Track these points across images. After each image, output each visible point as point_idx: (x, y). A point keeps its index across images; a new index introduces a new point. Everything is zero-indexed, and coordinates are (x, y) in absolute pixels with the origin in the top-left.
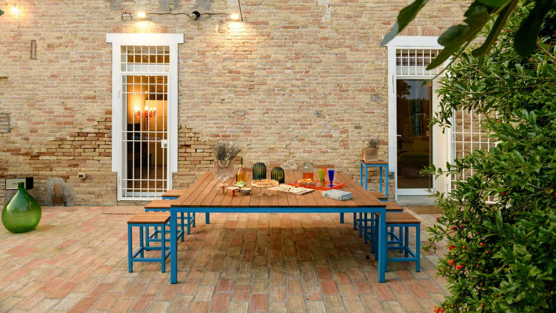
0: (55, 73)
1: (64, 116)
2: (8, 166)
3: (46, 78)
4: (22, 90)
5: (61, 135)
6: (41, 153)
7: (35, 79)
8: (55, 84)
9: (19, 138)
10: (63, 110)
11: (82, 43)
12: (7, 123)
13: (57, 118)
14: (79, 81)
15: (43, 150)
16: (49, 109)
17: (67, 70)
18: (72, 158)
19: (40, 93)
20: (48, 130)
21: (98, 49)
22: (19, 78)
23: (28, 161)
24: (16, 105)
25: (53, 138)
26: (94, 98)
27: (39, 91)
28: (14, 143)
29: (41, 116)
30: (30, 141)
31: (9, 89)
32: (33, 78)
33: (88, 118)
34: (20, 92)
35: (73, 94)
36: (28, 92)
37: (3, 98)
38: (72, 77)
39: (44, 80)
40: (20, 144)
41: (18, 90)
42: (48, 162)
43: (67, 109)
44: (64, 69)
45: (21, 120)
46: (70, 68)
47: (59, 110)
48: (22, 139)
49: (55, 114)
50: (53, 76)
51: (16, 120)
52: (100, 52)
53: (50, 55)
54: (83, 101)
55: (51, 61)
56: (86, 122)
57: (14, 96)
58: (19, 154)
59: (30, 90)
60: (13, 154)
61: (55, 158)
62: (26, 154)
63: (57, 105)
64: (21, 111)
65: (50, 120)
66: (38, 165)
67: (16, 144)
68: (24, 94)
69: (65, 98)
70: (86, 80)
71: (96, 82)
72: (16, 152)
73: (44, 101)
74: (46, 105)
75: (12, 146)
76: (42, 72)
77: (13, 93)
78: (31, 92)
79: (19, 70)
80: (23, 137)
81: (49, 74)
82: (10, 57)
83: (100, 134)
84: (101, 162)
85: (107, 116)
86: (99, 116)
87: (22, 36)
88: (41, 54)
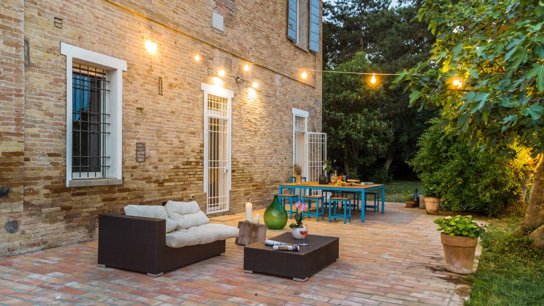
0: (173, 110)
1: (179, 148)
2: (144, 194)
3: (168, 113)
4: (154, 122)
5: (177, 164)
6: (165, 180)
7: (161, 113)
8: (173, 120)
9: (151, 166)
10: (178, 143)
11: (188, 87)
12: (143, 153)
13: (175, 149)
14: (187, 119)
15: (167, 178)
16: (171, 141)
17: (180, 108)
18: (182, 183)
19: (165, 126)
20: (169, 159)
21: (197, 94)
22: (151, 111)
23: (157, 188)
24: (149, 136)
25: (172, 167)
26: (194, 133)
27: (164, 124)
28: (147, 171)
29: (166, 147)
30: (158, 169)
31: (144, 120)
32: (160, 112)
33: (191, 149)
34: (152, 124)
35: (184, 129)
36: (156, 124)
37: (141, 129)
38: (183, 115)
39: (166, 115)
40: (152, 173)
41: (151, 122)
42: (169, 187)
43: (180, 142)
44: (179, 107)
45: (153, 150)
46: (182, 107)
47: (176, 142)
48: (153, 167)
49: (174, 145)
50: (173, 112)
51: (150, 150)
52: (197, 96)
53: (170, 93)
54: (189, 135)
55: (171, 99)
56: (191, 153)
57: (148, 127)
58: (151, 182)
59: (158, 123)
60: (147, 182)
61: (173, 184)
62: (156, 181)
63: (175, 137)
64: (153, 142)
65: (171, 150)
66: (163, 191)
67: (149, 173)
68: (155, 126)
69: (180, 132)
70: (191, 118)
71: (195, 121)
72: (148, 180)
73: (167, 134)
74: (168, 138)
75: (146, 175)
76: (166, 107)
77: (147, 124)
78: (159, 125)
79: (151, 103)
80: (154, 165)
81: (169, 109)
82: (145, 90)
83: (197, 163)
84: (198, 185)
85: (201, 149)
86: (198, 149)
87: (153, 71)
88: (165, 91)
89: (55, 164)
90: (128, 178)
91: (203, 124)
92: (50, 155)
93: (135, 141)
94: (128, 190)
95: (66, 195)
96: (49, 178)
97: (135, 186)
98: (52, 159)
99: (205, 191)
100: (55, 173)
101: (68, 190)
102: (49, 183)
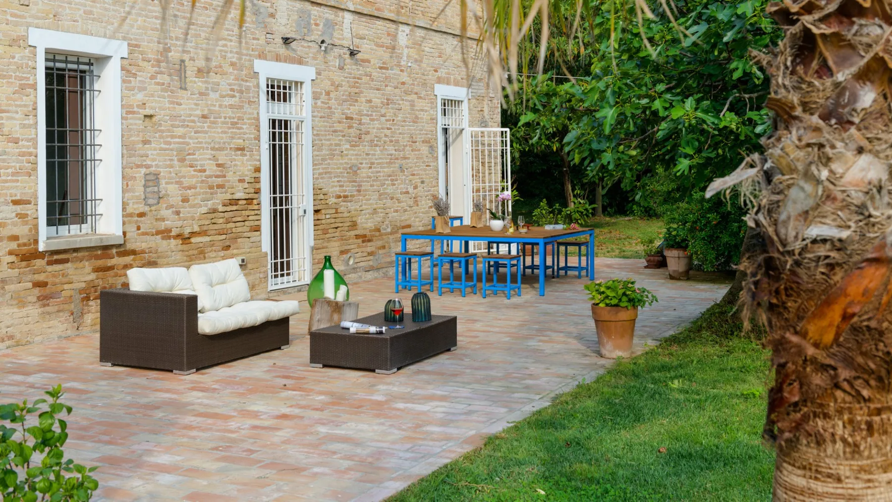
0: (206, 112)
1: (217, 176)
2: (158, 257)
3: (196, 119)
4: (172, 137)
5: (213, 204)
6: (192, 233)
7: (184, 121)
8: (206, 129)
9: (170, 211)
10: (215, 168)
11: (231, 70)
12: (156, 189)
13: (209, 179)
14: (230, 125)
15: (196, 229)
16: (202, 165)
17: (217, 108)
18: (224, 237)
19: (191, 141)
20: (200, 197)
21: (247, 81)
22: (168, 118)
23: (180, 247)
24: (165, 160)
25: (204, 210)
26: (242, 149)
27: (190, 138)
28: (163, 220)
29: (193, 177)
30: (181, 215)
31: (157, 135)
32: (183, 118)
33: (238, 178)
34: (169, 139)
35: (224, 143)
36: (177, 140)
37: (151, 150)
38: (223, 119)
39: (193, 121)
40: (172, 222)
41: (167, 137)
42: (201, 245)
43: (218, 165)
44: (215, 106)
45: (172, 183)
46: (220, 106)
47: (211, 168)
48: (173, 212)
49: (207, 173)
50: (204, 117)
51: (167, 183)
52: (248, 84)
53: (200, 84)
54: (233, 153)
55: (201, 94)
56: (238, 184)
57: (163, 146)
58: (169, 238)
59: (180, 137)
60: (163, 238)
61: (207, 239)
62: (178, 236)
63: (210, 159)
64: (171, 170)
65: (202, 182)
66: (191, 252)
67: (166, 222)
68: (175, 143)
69: (217, 149)
70: (236, 123)
71: (244, 127)
72: (165, 234)
73: (195, 155)
74: (197, 160)
75: (162, 226)
76: (191, 109)
77: (162, 140)
78: (181, 140)
79: (167, 105)
80: (174, 209)
81: (199, 112)
82: (158, 84)
83: (249, 201)
84: (252, 240)
85: (256, 175)
86: (249, 176)
87: (170, 52)
88: (191, 82)
89: (22, 216)
90: (132, 233)
91: (259, 131)
92: (16, 203)
93: (143, 171)
94: (133, 252)
95: (39, 263)
96: (15, 238)
97: (144, 246)
98: (19, 208)
99: (263, 250)
100: (22, 230)
101: (41, 255)
102: (13, 245)
